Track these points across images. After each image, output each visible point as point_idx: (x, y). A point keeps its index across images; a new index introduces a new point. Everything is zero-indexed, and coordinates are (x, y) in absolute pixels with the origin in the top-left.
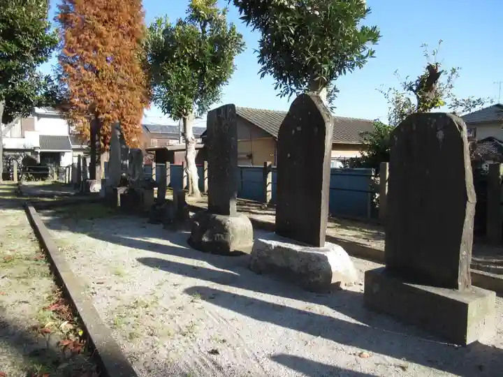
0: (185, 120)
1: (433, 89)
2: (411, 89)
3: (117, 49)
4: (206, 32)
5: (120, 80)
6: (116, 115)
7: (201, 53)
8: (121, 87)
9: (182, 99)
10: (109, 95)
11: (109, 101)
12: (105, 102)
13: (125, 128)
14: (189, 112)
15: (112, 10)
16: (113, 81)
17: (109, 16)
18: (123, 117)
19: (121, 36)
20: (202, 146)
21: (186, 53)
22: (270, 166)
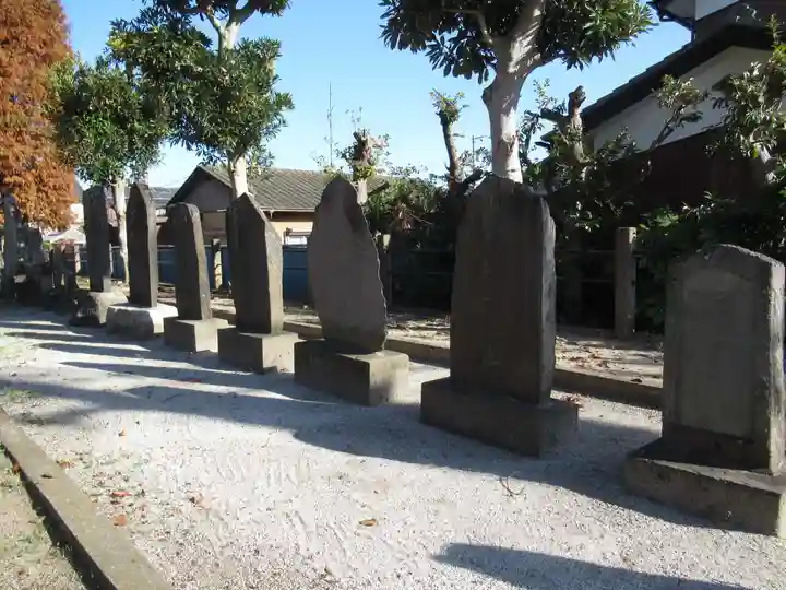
0: (113, 188)
1: (363, 157)
2: (344, 156)
3: (26, 81)
4: (133, 76)
5: (32, 127)
6: (30, 178)
7: (126, 104)
8: (36, 137)
9: (105, 164)
10: (18, 148)
11: (18, 159)
12: (11, 160)
13: (47, 197)
14: (117, 179)
15: (14, 25)
16: (25, 129)
17: (9, 32)
18: (42, 181)
19: (32, 64)
20: (164, 220)
21: (105, 104)
22: (218, 244)
